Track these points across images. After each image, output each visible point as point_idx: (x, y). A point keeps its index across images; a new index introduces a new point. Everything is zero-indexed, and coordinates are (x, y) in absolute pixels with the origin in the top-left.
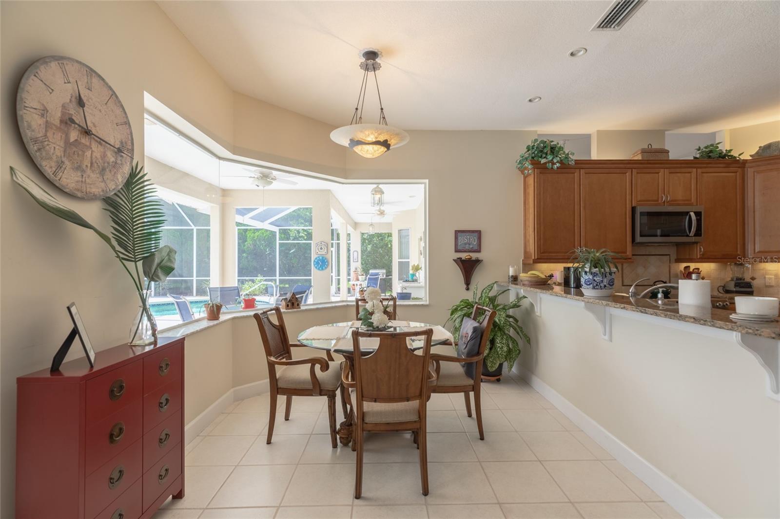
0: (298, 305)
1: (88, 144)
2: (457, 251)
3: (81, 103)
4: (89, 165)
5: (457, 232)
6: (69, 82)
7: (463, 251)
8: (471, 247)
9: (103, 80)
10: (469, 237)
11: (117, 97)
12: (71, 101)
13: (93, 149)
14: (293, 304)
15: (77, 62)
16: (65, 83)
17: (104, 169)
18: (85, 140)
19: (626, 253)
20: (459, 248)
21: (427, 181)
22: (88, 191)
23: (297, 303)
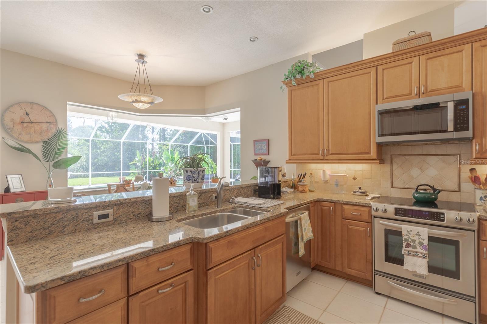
0: (174, 184)
1: (33, 126)
2: (255, 154)
3: (27, 114)
4: (34, 132)
5: (255, 141)
6: (23, 109)
7: (258, 154)
8: (263, 151)
9: (39, 104)
10: (261, 144)
11: (46, 108)
12: (24, 114)
13: (35, 127)
14: (171, 183)
15: (26, 102)
16: (21, 110)
17: (41, 133)
18: (32, 125)
19: (371, 154)
20: (257, 152)
21: (239, 109)
22: (34, 140)
23: (173, 183)
